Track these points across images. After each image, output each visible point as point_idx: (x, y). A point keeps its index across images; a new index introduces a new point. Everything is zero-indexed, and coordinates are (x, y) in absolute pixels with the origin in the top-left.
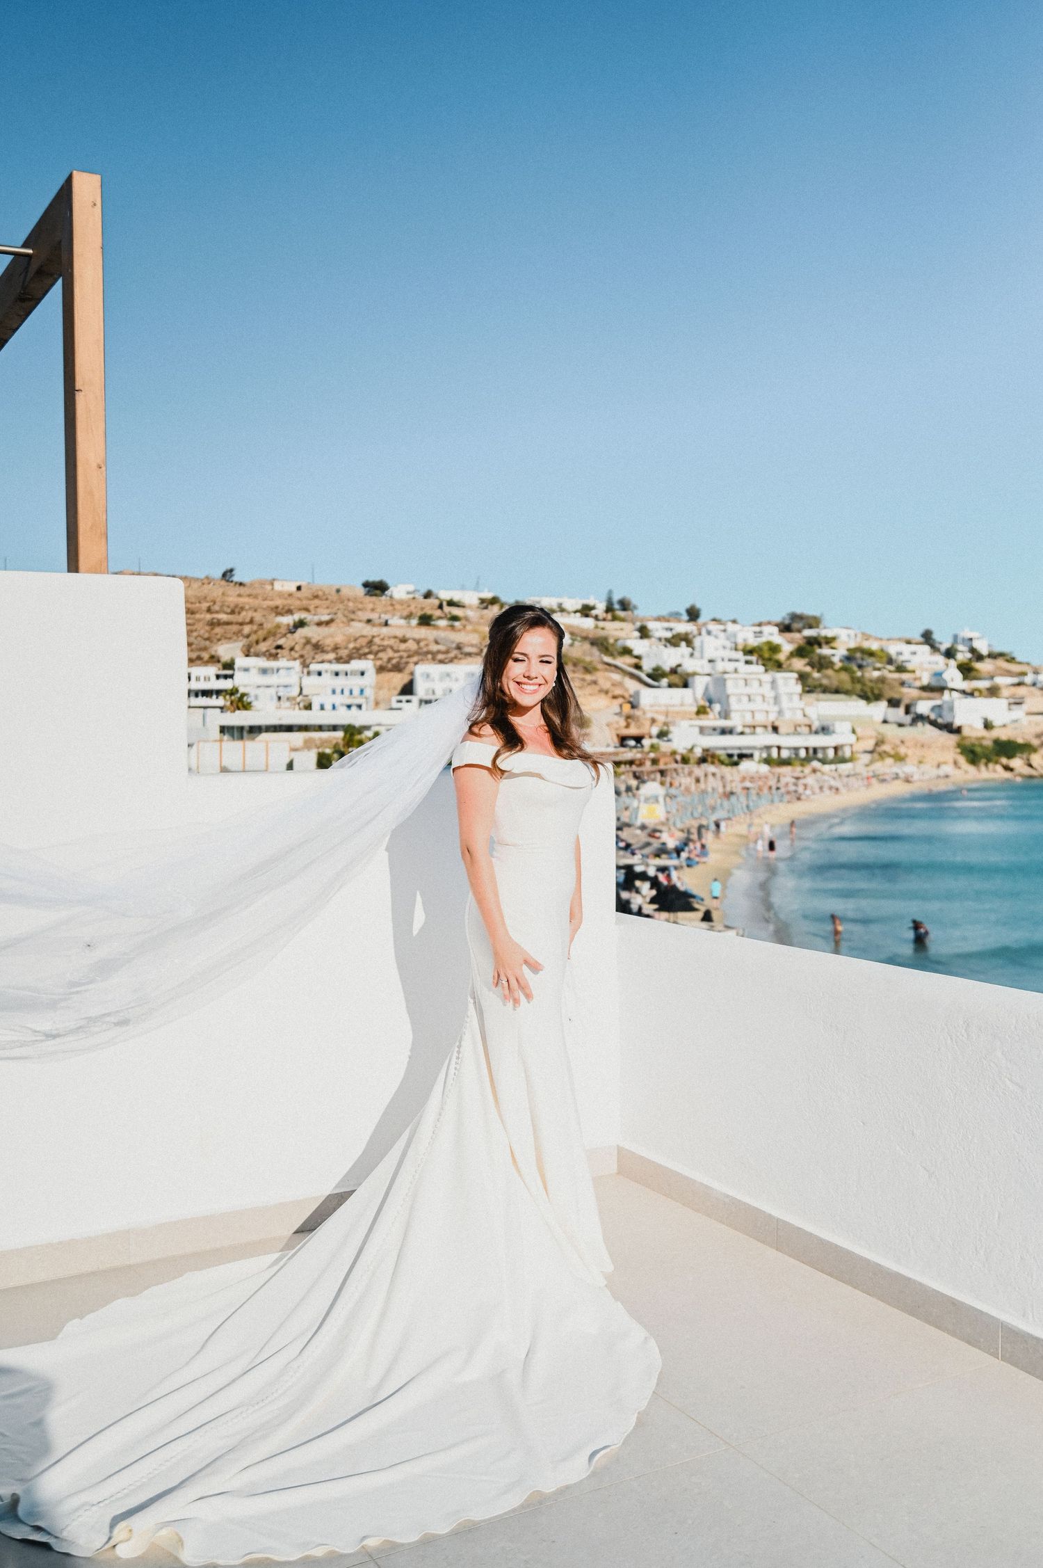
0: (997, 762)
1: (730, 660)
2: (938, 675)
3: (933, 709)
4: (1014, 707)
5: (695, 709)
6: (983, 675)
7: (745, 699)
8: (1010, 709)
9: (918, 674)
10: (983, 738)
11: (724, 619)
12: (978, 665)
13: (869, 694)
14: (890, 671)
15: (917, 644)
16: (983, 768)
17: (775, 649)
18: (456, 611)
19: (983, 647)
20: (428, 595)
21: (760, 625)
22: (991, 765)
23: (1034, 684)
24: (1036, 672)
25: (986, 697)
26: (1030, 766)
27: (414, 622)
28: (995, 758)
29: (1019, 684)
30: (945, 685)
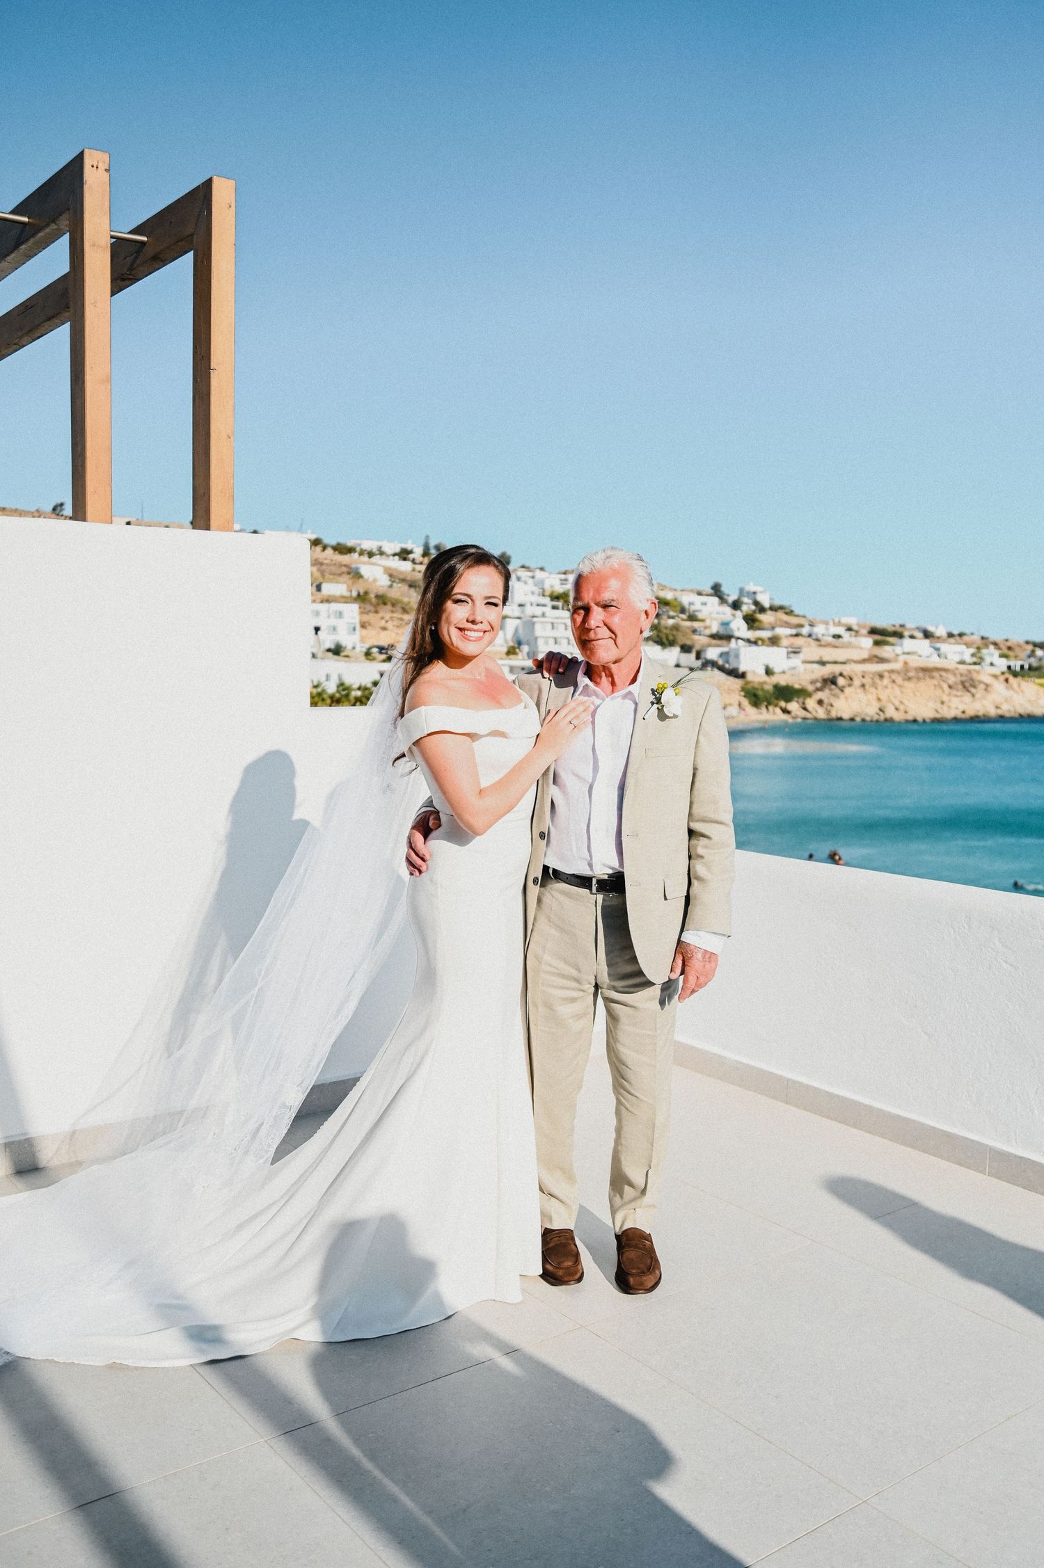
0: (776, 706)
1: (538, 605)
2: (726, 624)
3: (721, 655)
4: (792, 655)
5: (505, 650)
6: (766, 626)
7: (552, 641)
8: (788, 657)
9: (708, 623)
10: (765, 683)
11: (533, 566)
12: (761, 617)
13: (664, 640)
14: (683, 620)
15: (707, 595)
16: (764, 709)
19: (765, 601)
21: (565, 573)
22: (771, 708)
23: (810, 636)
24: (811, 625)
25: (768, 646)
26: (805, 709)
28: (775, 701)
29: (797, 635)
30: (731, 634)
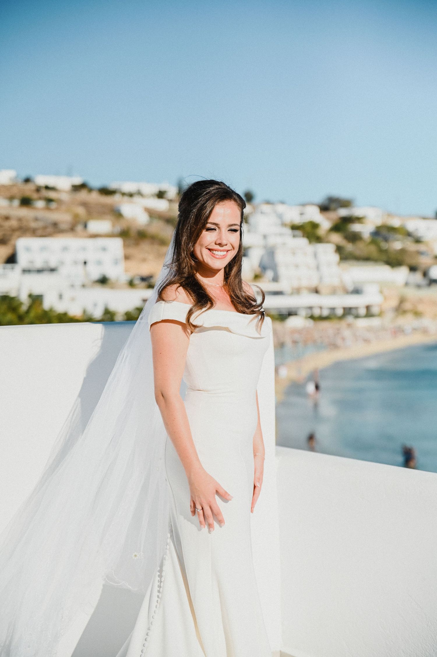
1: (280, 235)
5: (252, 276)
7: (293, 267)
9: (433, 245)
11: (274, 201)
13: (394, 262)
15: (431, 219)
17: (315, 226)
18: (52, 195)
20: (27, 180)
21: (304, 205)
27: (16, 203)
